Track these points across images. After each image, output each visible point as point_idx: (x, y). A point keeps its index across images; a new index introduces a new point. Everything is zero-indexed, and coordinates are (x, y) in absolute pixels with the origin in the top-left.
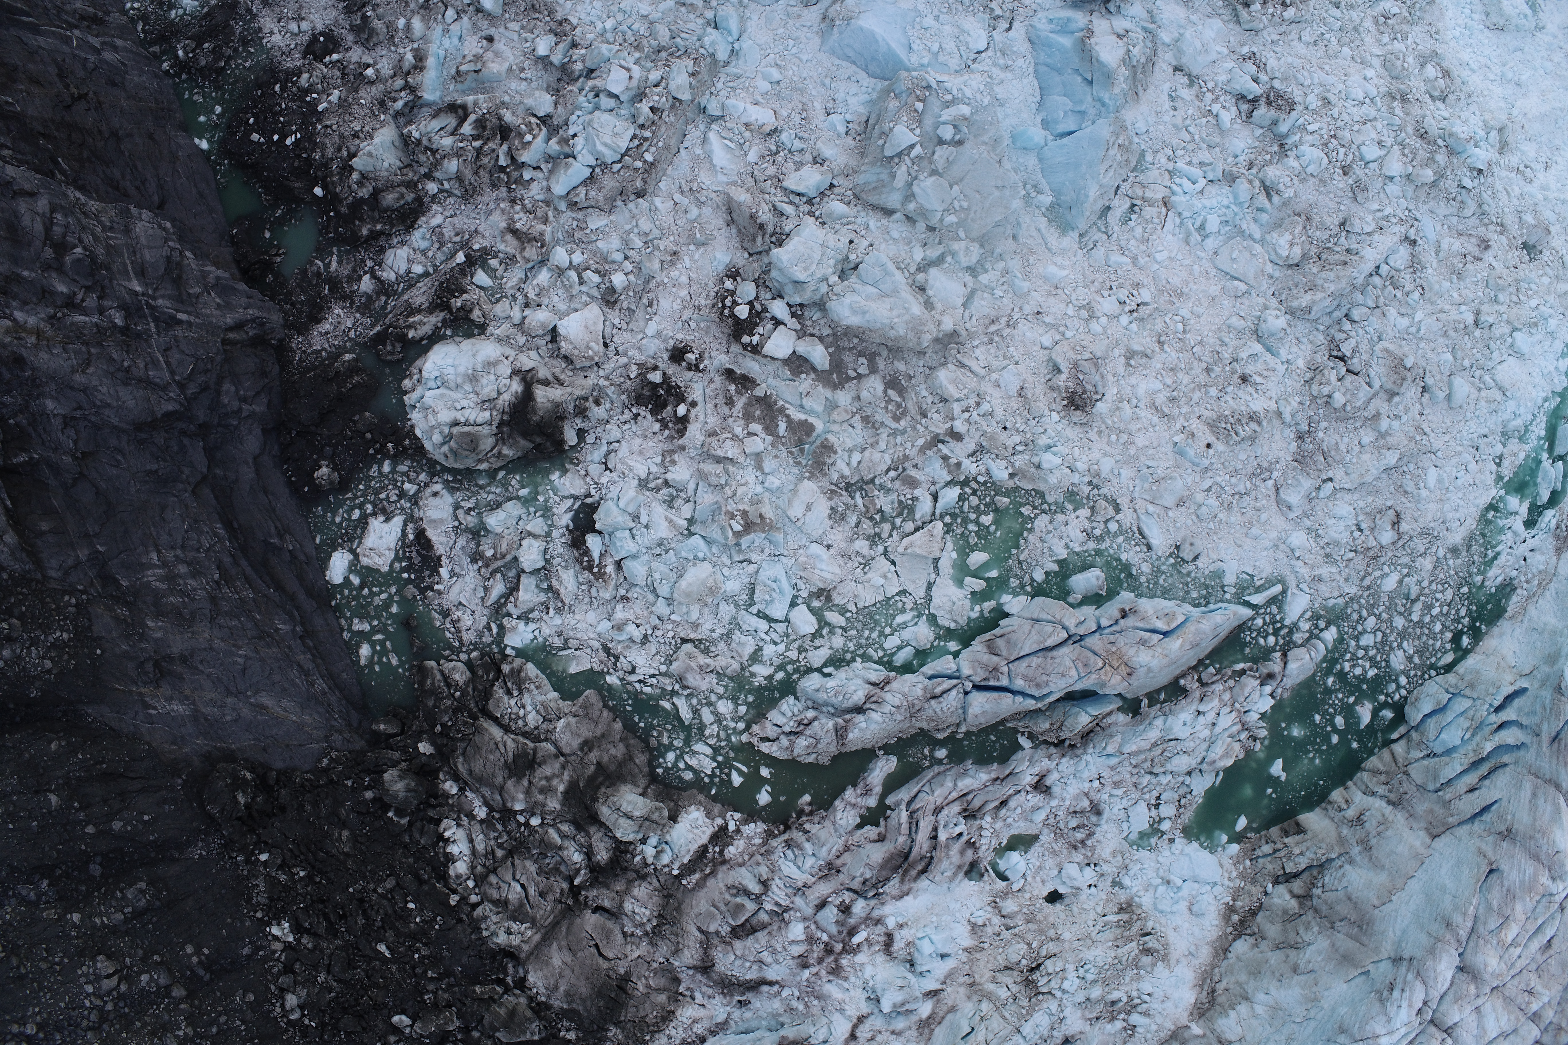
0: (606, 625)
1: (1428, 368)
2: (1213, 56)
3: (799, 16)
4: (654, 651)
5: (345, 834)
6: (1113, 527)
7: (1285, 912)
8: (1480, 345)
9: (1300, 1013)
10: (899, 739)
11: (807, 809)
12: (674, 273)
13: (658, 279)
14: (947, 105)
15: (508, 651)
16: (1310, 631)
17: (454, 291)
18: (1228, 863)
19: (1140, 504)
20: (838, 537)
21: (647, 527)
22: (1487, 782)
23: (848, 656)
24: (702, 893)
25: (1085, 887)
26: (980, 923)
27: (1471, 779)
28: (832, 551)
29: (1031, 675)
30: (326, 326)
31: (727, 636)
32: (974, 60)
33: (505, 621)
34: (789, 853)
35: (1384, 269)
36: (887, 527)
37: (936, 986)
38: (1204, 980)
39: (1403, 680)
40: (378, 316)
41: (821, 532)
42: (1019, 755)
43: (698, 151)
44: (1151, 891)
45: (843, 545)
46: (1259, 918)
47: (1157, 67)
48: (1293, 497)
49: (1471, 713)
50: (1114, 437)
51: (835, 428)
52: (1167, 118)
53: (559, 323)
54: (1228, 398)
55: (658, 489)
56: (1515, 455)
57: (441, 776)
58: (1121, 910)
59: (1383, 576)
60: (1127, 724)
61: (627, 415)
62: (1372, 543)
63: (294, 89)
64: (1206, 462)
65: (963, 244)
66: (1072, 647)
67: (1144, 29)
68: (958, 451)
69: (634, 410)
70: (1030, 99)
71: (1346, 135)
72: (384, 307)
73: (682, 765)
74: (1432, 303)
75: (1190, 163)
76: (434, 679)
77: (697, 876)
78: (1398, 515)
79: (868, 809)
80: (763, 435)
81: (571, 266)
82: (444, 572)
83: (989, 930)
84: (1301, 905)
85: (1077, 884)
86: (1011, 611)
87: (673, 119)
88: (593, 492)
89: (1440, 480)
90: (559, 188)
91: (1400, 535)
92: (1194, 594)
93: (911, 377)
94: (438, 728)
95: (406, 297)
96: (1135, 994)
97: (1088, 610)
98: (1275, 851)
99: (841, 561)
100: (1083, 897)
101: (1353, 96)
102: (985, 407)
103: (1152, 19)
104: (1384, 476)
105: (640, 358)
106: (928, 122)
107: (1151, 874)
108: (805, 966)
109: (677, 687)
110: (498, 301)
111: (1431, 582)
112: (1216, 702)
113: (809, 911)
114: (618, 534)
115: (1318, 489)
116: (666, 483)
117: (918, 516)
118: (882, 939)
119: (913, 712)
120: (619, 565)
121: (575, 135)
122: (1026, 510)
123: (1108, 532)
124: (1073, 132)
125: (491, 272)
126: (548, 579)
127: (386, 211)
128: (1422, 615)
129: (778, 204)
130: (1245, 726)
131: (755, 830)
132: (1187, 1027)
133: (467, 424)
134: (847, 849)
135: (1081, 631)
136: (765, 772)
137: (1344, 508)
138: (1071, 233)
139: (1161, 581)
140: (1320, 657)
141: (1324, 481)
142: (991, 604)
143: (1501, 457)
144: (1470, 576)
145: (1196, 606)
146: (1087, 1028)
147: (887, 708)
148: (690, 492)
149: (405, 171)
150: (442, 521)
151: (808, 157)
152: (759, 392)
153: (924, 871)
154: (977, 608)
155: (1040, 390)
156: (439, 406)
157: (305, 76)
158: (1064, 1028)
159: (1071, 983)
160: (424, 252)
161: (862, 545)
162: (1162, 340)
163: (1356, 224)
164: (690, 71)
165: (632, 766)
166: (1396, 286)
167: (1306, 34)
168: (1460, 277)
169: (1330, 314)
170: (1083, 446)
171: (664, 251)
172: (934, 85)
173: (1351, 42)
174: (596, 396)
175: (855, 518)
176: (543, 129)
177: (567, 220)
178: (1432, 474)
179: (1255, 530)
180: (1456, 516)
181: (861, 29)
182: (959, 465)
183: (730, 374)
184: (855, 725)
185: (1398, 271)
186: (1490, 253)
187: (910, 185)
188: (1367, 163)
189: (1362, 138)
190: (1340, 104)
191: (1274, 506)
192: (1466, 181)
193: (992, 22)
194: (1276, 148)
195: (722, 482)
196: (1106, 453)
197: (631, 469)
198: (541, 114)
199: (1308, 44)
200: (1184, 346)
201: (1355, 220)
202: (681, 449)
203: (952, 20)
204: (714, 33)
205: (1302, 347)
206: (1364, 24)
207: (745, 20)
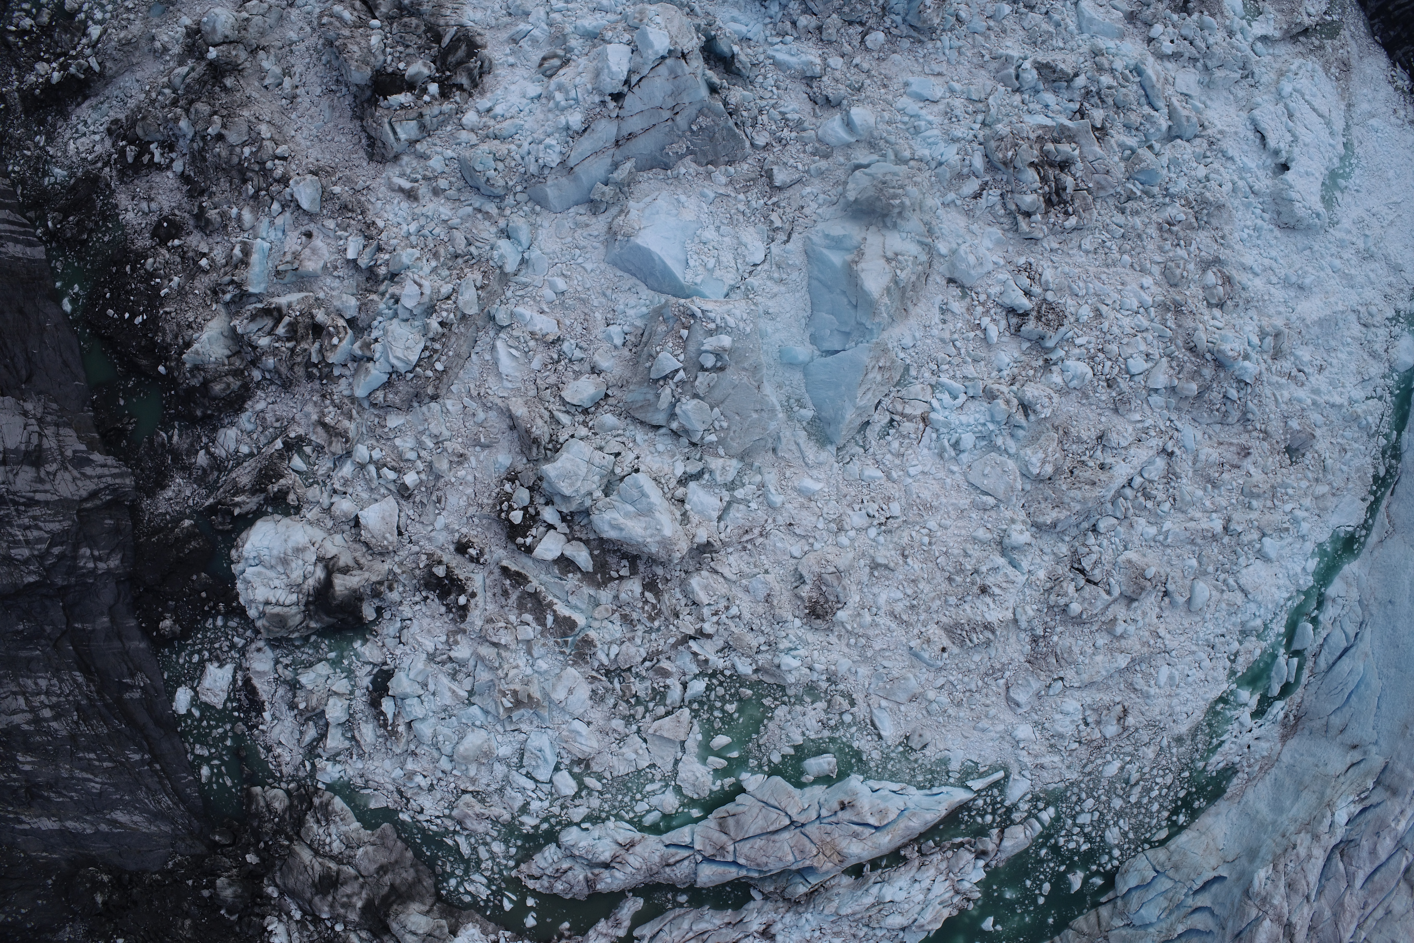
0: (398, 773)
1: (1172, 574)
2: (991, 267)
3: (587, 225)
4: (439, 797)
5: (188, 922)
6: (847, 718)
8: (1228, 551)
10: (646, 885)
11: (567, 933)
12: (461, 473)
13: (447, 479)
14: (710, 333)
15: (320, 785)
16: (1029, 811)
17: (271, 477)
19: (874, 700)
20: (597, 715)
23: (604, 815)
28: (591, 727)
29: (752, 856)
30: (169, 493)
31: (501, 790)
32: (751, 273)
33: (317, 760)
35: (1138, 481)
36: (641, 709)
39: (1116, 853)
40: (212, 488)
41: (582, 710)
42: (752, 905)
43: (487, 357)
45: (601, 722)
47: (930, 279)
48: (1021, 696)
49: (1171, 894)
50: (852, 641)
51: (596, 624)
52: (935, 332)
53: (360, 513)
54: (967, 607)
55: (443, 663)
56: (1251, 653)
57: (265, 881)
59: (1105, 764)
60: (848, 888)
61: (417, 599)
62: (1096, 735)
63: (142, 271)
64: (940, 664)
65: (720, 462)
66: (792, 833)
67: (921, 243)
68: (707, 650)
69: (424, 594)
70: (801, 314)
71: (1114, 348)
72: (216, 481)
73: (462, 890)
74: (1183, 513)
75: (954, 377)
76: (258, 805)
78: (1125, 711)
79: (618, 938)
80: (534, 625)
81: (371, 461)
82: (267, 715)
86: (749, 789)
87: (462, 330)
88: (389, 661)
89: (1171, 678)
90: (360, 392)
91: (1125, 729)
92: (920, 778)
93: (667, 580)
94: (262, 845)
95: (234, 475)
97: (819, 791)
99: (600, 737)
101: (1127, 307)
102: (734, 611)
103: (930, 231)
104: (1116, 676)
105: (429, 548)
106: (692, 348)
109: (458, 828)
110: (311, 485)
111: (1152, 769)
112: (932, 872)
114: (408, 701)
115: (1049, 686)
116: (450, 658)
117: (668, 702)
119: (651, 874)
120: (409, 725)
121: (376, 340)
122: (767, 702)
123: (843, 723)
124: (837, 352)
125: (306, 458)
126: (351, 730)
127: (215, 398)
128: (1141, 797)
129: (555, 413)
130: (957, 893)
133: (277, 604)
135: (802, 818)
136: (530, 902)
137: (1072, 704)
138: (829, 447)
139: (889, 767)
140: (1035, 835)
141: (1055, 680)
142: (732, 780)
143: (1236, 654)
144: (1193, 762)
145: (920, 788)
147: (628, 869)
148: (471, 668)
149: (232, 359)
150: (264, 673)
151: (587, 367)
152: (530, 589)
154: (719, 783)
155: (786, 596)
156: (256, 582)
157: (150, 260)
160: (250, 434)
161: (618, 724)
162: (906, 553)
163: (1114, 438)
164: (478, 284)
165: (421, 887)
166: (1148, 497)
167: (1087, 244)
168: (1215, 486)
169: (1077, 526)
170: (823, 648)
171: (454, 453)
172: (699, 314)
173: (1133, 249)
174: (391, 581)
175: (612, 701)
176: (349, 331)
177: (370, 416)
178: (1165, 671)
179: (984, 723)
180: (1185, 709)
181: (639, 248)
182: (706, 661)
183: (505, 570)
184: (602, 880)
185: (1151, 481)
186: (1250, 460)
187: (673, 406)
188: (1132, 376)
189: (1130, 351)
190: (1112, 315)
191: (1003, 703)
192: (1233, 393)
193: (771, 233)
194: (1041, 362)
195: (497, 665)
196: (844, 655)
197: (420, 645)
198: (348, 317)
199: (1087, 252)
200: (929, 557)
201: (1115, 435)
202: (464, 632)
203: (732, 232)
204: (504, 245)
205: (1046, 558)
206: (1148, 231)
207: (534, 227)
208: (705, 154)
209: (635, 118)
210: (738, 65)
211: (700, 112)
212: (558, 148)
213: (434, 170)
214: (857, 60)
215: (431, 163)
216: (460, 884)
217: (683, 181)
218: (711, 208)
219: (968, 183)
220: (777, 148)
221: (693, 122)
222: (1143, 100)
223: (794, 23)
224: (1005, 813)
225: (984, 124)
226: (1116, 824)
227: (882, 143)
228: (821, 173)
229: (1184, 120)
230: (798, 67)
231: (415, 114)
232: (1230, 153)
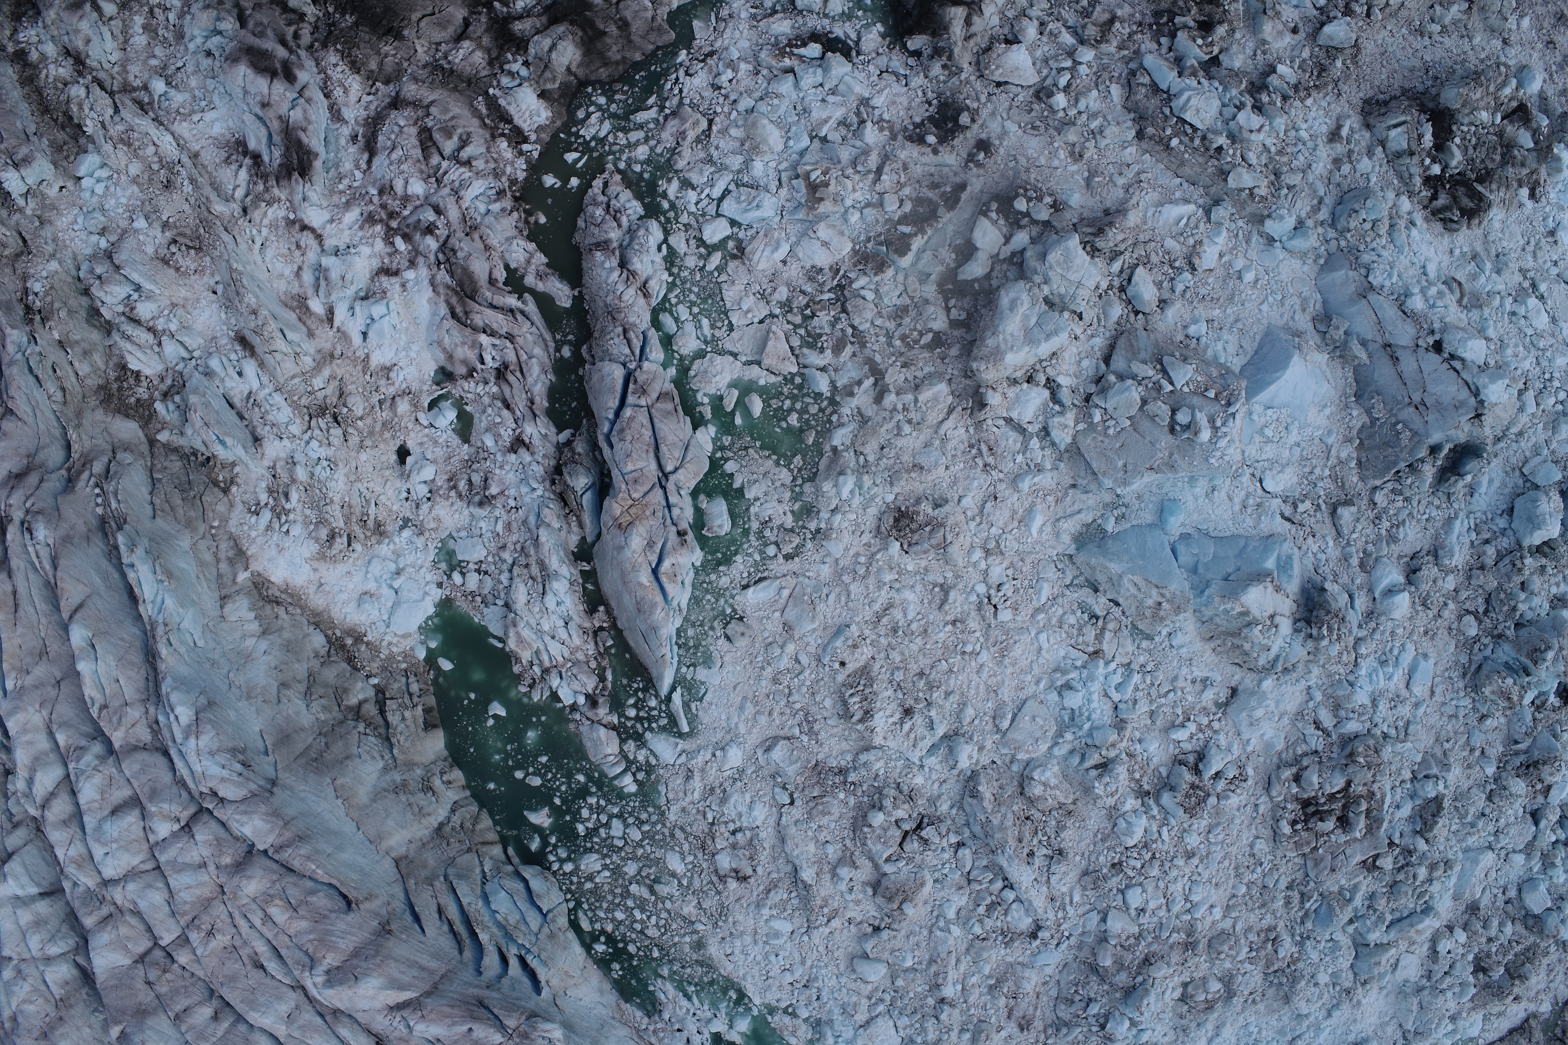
0: (735, 55)
1: (899, 937)
2: (1245, 736)
3: (1304, 310)
4: (706, 94)
6: (771, 550)
7: (346, 691)
8: (917, 1004)
9: (239, 679)
10: (587, 312)
12: (1062, 154)
13: (1057, 139)
14: (1212, 421)
16: (635, 761)
18: (406, 644)
19: (791, 581)
20: (793, 272)
21: (823, 100)
22: (446, 928)
24: (466, 113)
25: (408, 485)
26: (392, 375)
27: (453, 912)
28: (780, 265)
29: (633, 425)
31: (710, 161)
32: (1253, 475)
34: (494, 191)
35: (1010, 895)
36: (798, 319)
37: (337, 323)
38: (292, 595)
39: (568, 867)
41: (801, 255)
42: (553, 430)
43: (1178, 194)
44: (393, 557)
45: (785, 276)
46: (344, 665)
47: (1238, 669)
48: (779, 753)
50: (863, 560)
51: (900, 278)
52: (1185, 671)
53: (1023, 47)
54: (890, 692)
55: (858, 114)
56: (794, 1033)
58: (378, 525)
59: (682, 854)
60: (567, 543)
61: (930, 95)
62: (720, 844)
64: (826, 660)
65: (1071, 423)
66: (656, 474)
67: (1277, 659)
68: (862, 398)
70: (1211, 526)
71: (1155, 872)
73: (592, 109)
74: (968, 950)
75: (1137, 689)
77: (484, 111)
78: (745, 879)
79: (522, 277)
80: (899, 213)
81: (1076, 63)
83: (383, 382)
84: (350, 708)
85: (414, 475)
86: (699, 433)
87: (1210, 170)
88: (861, 57)
89: (777, 935)
90: (1149, 61)
91: (722, 879)
92: (690, 632)
93: (943, 359)
96: (291, 517)
97: (689, 514)
98: (411, 695)
99: (769, 273)
100: (398, 483)
101: (1194, 889)
102: (907, 429)
103: (1286, 671)
104: (789, 868)
105: (985, 113)
106: (1196, 401)
107: (410, 559)
108: (381, 192)
109: (667, 111)
111: (668, 912)
112: (577, 641)
113: (434, 199)
114: (819, 71)
115: (784, 788)
116: (862, 122)
118: (394, 266)
119: (612, 313)
120: (791, 70)
121: (1200, 82)
122: (798, 460)
123: (766, 545)
124: (1176, 559)
126: (784, 11)
128: (635, 898)
129: (1123, 257)
130: (546, 671)
131: (519, 169)
132: (247, 569)
134: (487, 248)
135: (670, 486)
136: (574, 182)
137: (761, 814)
138: (1074, 546)
139: (708, 597)
140: (606, 769)
141: (791, 795)
142: (709, 416)
143: (794, 1015)
144: (670, 962)
145: (678, 631)
146: (267, 463)
147: (621, 287)
148: (854, 142)
151: (1166, 295)
152: (941, 211)
153: (454, 315)
154: (706, 400)
155: (918, 488)
158: (272, 437)
159: (317, 450)
161: (782, 293)
162: (959, 625)
163: (1060, 869)
164: (1256, 191)
165: (598, 65)
166: (991, 907)
167: (1262, 846)
168: (991, 988)
169: (968, 824)
170: (858, 525)
171: (1084, 148)
172: (1231, 410)
173: (1251, 898)
174: (951, 68)
175: (810, 290)
176: (1207, 57)
177: (1119, 69)
178: (785, 927)
179: (750, 709)
180: (737, 952)
181: (1289, 357)
182: (851, 394)
183: (962, 187)
184: (609, 258)
185: (1006, 913)
186: (1016, 1030)
187: (1134, 377)
188: (1122, 892)
189: (1150, 890)
190: (1187, 871)
191: (770, 733)
192: (1094, 1009)
193: (1291, 500)
194: (1146, 787)
195: (859, 168)
196: (847, 549)
197: (879, 92)
198: (1221, 57)
199: (1252, 846)
200: (949, 650)
201: (1064, 869)
202: (894, 137)
203: (1294, 459)
204: (1290, 222)
205: (936, 786)
206: (1268, 916)
207: (1303, 256)
208: (1371, 436)
209: (1415, 364)
210: (1453, 479)
211: (1415, 433)
212: (1387, 283)
213: (1358, 161)
214: (1452, 606)
215: (1366, 159)
216: (599, 108)
217: (1344, 413)
218: (1317, 441)
219: (1330, 715)
220: (1372, 516)
221: (1405, 426)
222: (1397, 915)
223: (1487, 542)
224: (637, 732)
225: (1385, 736)
226: (605, 867)
227: (1373, 625)
228: (1346, 558)
229: (1377, 959)
230: (1447, 542)
231: (1414, 147)
232: (1336, 1014)
